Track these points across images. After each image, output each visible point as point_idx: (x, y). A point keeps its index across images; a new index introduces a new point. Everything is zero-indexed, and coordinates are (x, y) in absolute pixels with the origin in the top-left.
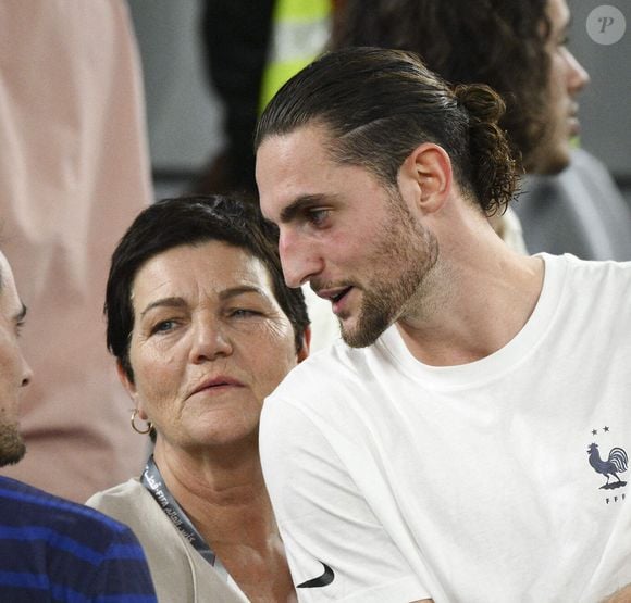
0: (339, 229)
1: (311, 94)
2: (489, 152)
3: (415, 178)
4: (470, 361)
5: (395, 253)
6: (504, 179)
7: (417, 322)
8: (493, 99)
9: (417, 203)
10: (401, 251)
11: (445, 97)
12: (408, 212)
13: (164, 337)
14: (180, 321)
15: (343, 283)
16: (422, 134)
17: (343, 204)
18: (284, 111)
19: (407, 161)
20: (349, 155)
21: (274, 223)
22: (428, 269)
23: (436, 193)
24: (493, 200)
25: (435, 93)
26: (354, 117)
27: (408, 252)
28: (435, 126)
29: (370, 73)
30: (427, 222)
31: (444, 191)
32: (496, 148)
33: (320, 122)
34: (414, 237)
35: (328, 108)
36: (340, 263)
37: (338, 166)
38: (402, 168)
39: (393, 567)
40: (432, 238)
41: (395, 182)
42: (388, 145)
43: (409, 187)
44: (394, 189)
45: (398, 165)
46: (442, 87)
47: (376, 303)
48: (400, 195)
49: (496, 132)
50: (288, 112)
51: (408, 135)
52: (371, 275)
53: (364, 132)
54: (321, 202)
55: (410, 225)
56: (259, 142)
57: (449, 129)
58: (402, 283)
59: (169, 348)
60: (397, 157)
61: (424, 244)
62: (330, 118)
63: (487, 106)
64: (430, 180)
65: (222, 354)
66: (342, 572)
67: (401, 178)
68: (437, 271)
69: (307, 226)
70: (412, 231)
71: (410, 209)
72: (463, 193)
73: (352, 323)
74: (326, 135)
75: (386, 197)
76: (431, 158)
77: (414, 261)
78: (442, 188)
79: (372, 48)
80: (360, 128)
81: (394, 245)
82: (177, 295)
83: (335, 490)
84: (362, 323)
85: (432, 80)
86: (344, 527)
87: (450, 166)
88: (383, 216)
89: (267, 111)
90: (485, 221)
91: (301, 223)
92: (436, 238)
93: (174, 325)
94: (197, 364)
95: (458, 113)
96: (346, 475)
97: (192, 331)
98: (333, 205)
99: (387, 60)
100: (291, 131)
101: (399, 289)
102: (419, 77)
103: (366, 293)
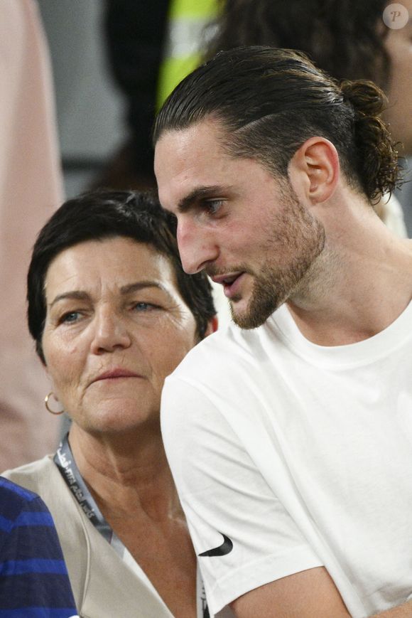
0: (235, 218)
1: (207, 91)
2: (373, 144)
3: (304, 170)
4: (357, 341)
5: (286, 241)
6: (387, 170)
7: (304, 304)
8: (376, 94)
9: (306, 193)
10: (291, 239)
11: (332, 93)
12: (298, 202)
13: (70, 327)
14: (84, 312)
15: (236, 269)
16: (311, 128)
17: (238, 196)
18: (181, 108)
19: (297, 153)
20: (242, 148)
21: (172, 213)
22: (316, 256)
23: (324, 184)
24: (377, 190)
25: (322, 89)
26: (246, 113)
27: (297, 240)
28: (322, 120)
29: (261, 71)
30: (315, 212)
31: (331, 182)
32: (380, 140)
33: (215, 117)
34: (304, 226)
35: (223, 104)
36: (234, 250)
37: (232, 159)
38: (292, 161)
39: (287, 536)
40: (320, 227)
41: (285, 174)
42: (279, 140)
43: (299, 178)
44: (285, 181)
45: (289, 158)
46: (329, 84)
47: (266, 288)
48: (291, 187)
49: (380, 126)
50: (184, 109)
51: (298, 129)
52: (262, 262)
53: (257, 127)
54: (216, 193)
55: (300, 215)
56: (158, 136)
57: (336, 123)
58: (292, 270)
59: (73, 338)
60: (287, 150)
61: (313, 233)
62: (224, 114)
63: (371, 101)
64: (318, 171)
65: (120, 346)
66: (240, 542)
67: (292, 169)
68: (324, 258)
69: (203, 216)
70: (301, 221)
71: (300, 199)
72: (349, 184)
73: (243, 305)
74: (220, 130)
75: (278, 188)
76: (320, 151)
77: (303, 249)
78: (330, 179)
79: (263, 48)
80: (253, 123)
81: (285, 234)
82: (82, 289)
83: (232, 465)
84: (252, 306)
85: (319, 77)
86: (241, 499)
87: (338, 158)
88: (275, 206)
89: (164, 107)
90: (370, 208)
91: (198, 213)
92: (323, 227)
93: (79, 316)
94: (98, 354)
95: (343, 107)
96: (243, 450)
97: (94, 323)
98: (229, 196)
99: (277, 59)
100: (187, 126)
101: (289, 275)
102: (308, 74)
103: (257, 278)
